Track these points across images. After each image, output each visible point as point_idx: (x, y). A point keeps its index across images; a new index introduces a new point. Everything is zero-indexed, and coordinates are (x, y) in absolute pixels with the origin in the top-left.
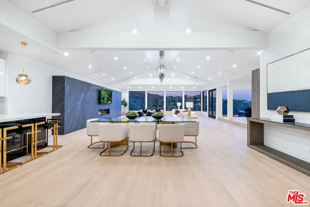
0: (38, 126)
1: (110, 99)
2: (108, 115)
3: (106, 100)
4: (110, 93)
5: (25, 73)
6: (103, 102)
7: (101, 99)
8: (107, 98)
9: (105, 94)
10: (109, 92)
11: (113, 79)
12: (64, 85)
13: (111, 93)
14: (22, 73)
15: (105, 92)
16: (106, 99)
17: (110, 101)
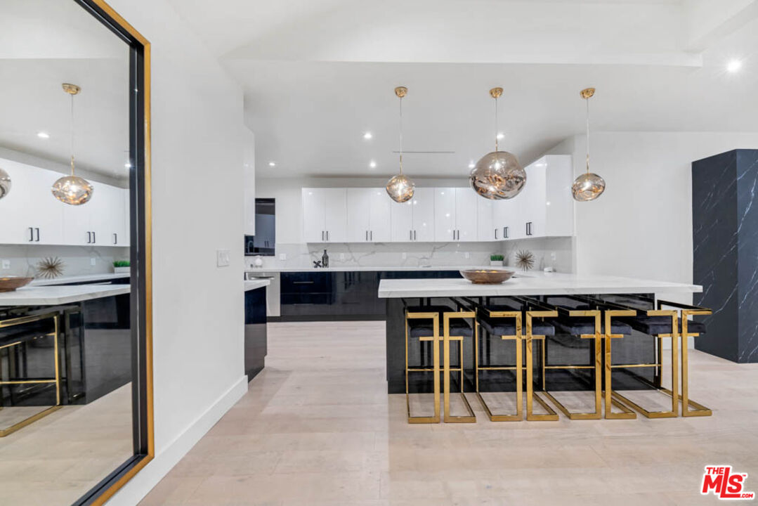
0: (614, 320)
5: (591, 171)
14: (585, 172)
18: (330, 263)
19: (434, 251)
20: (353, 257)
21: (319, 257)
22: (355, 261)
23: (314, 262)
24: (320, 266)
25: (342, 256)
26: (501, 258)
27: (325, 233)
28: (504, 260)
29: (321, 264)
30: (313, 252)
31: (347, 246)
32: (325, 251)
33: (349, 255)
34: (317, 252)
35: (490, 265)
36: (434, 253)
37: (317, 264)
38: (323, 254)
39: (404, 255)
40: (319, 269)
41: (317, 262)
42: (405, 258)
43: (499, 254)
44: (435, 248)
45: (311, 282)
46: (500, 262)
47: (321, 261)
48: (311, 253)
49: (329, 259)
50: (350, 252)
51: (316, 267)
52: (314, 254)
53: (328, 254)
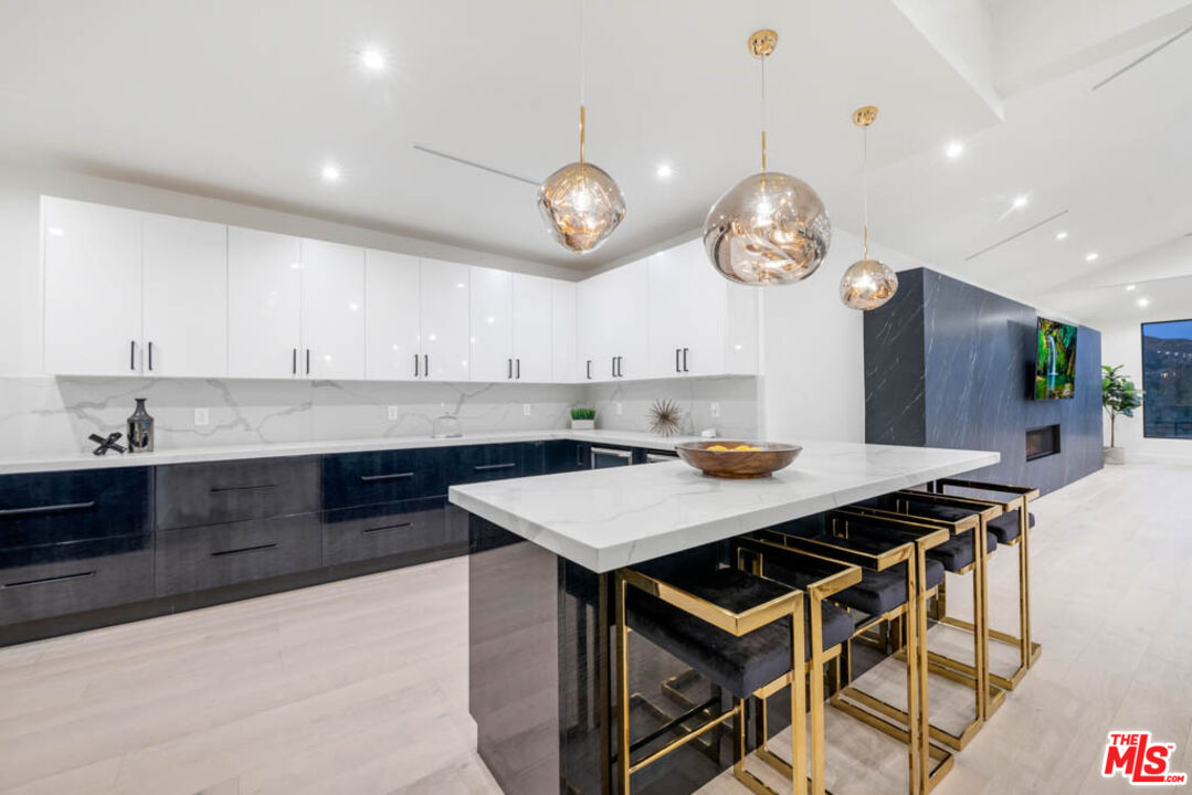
1: (1068, 373)
2: (1057, 456)
3: (1053, 381)
4: (1071, 340)
6: (1045, 388)
7: (1039, 374)
8: (1059, 369)
9: (1049, 345)
10: (1065, 331)
11: (1092, 257)
12: (918, 310)
13: (1073, 341)
15: (1051, 333)
16: (1054, 373)
17: (1067, 382)
18: (158, 436)
19: (461, 401)
20: (241, 420)
21: (115, 419)
22: (248, 429)
23: (94, 438)
24: (120, 450)
25: (203, 416)
26: (590, 416)
27: (141, 347)
28: (596, 417)
29: (123, 442)
30: (80, 406)
31: (221, 389)
32: (141, 402)
33: (226, 414)
34: (102, 406)
35: (569, 427)
36: (464, 407)
37: (106, 444)
38: (131, 411)
39: (393, 412)
40: (112, 460)
41: (105, 435)
42: (396, 417)
43: (587, 407)
44: (463, 396)
45: (91, 503)
46: (590, 423)
47: (125, 431)
48: (75, 408)
49: (156, 424)
50: (234, 405)
51: (100, 452)
52: (88, 411)
53: (150, 410)
